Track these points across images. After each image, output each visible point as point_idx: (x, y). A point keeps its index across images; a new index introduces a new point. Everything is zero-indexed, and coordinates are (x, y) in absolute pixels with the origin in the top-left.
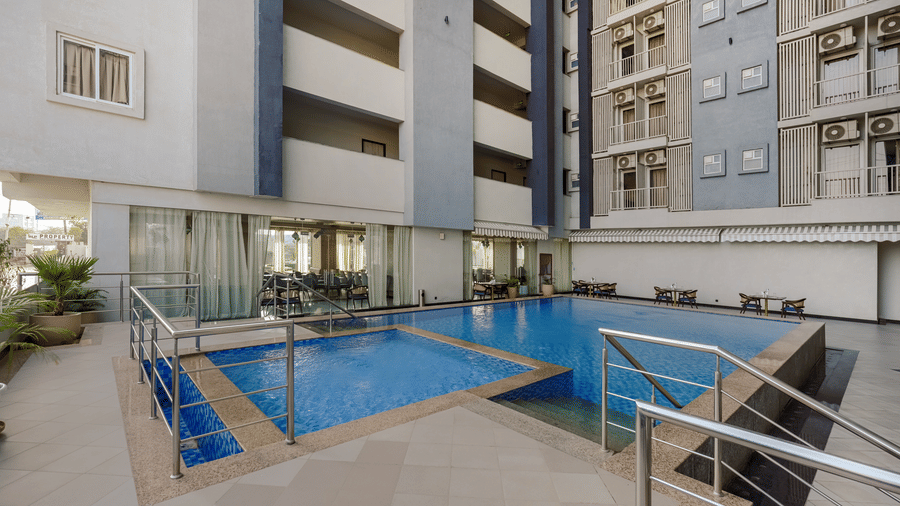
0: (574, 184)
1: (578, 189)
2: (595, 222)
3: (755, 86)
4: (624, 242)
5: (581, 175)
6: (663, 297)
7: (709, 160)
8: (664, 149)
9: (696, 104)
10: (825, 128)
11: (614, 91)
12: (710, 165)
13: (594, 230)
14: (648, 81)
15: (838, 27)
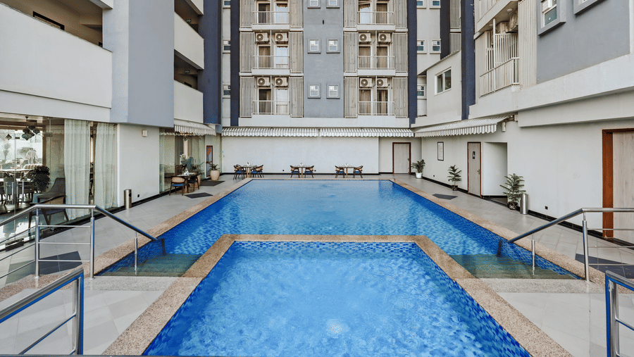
0: (226, 93)
1: (229, 96)
2: (241, 122)
3: (335, 51)
4: (263, 136)
5: (231, 87)
6: (295, 172)
7: (312, 88)
8: (287, 77)
9: (306, 53)
10: (361, 79)
11: (256, 32)
12: (313, 91)
13: (241, 127)
14: (278, 31)
15: (366, 32)
